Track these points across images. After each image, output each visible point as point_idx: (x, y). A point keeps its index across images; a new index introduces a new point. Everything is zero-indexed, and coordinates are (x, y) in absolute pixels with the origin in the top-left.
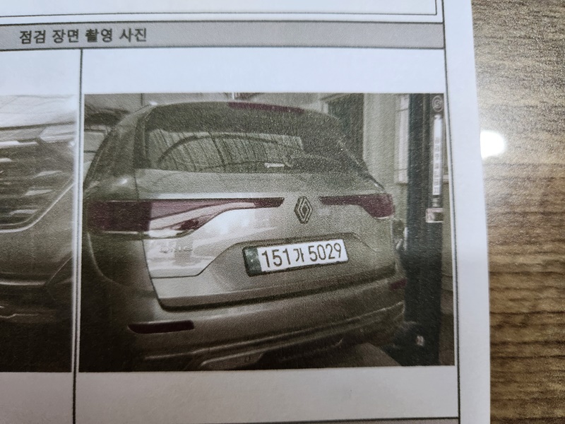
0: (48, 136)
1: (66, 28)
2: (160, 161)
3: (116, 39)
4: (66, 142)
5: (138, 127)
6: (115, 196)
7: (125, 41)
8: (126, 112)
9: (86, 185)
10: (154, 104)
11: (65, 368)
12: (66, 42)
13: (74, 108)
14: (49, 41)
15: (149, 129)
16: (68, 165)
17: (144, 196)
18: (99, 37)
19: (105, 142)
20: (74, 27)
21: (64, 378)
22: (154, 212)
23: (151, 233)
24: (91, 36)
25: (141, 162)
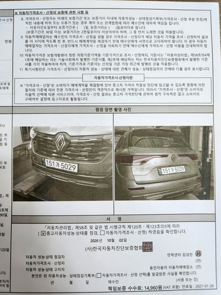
0: (105, 138)
1: (109, 107)
2: (135, 145)
3: (123, 111)
4: (110, 139)
5: (129, 136)
6: (123, 154)
7: (125, 111)
8: (126, 131)
9: (115, 151)
10: (133, 129)
11: (111, 199)
12: (109, 112)
13: (111, 130)
14: (104, 111)
15: (132, 136)
16: (110, 145)
17: (131, 154)
18: (118, 110)
19: (120, 139)
20: (111, 107)
21: (111, 202)
22: (134, 158)
23: (133, 164)
24: (116, 110)
25: (130, 145)
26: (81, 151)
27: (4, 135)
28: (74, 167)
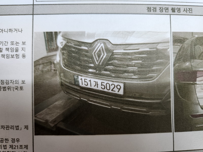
0: (160, 47)
1: (164, 7)
2: (199, 57)
3: (182, 12)
4: (167, 49)
5: (191, 45)
6: (184, 69)
7: (185, 13)
8: (187, 39)
9: (174, 65)
10: (196, 36)
11: (170, 131)
12: (164, 12)
13: (169, 37)
14: (158, 11)
15: (195, 45)
16: (168, 58)
17: (194, 69)
18: (176, 11)
19: (180, 50)
20: (167, 7)
21: (169, 135)
22: (198, 75)
23: (197, 82)
24: (173, 10)
25: (193, 57)
26: (128, 66)
27: (21, 43)
28: (119, 87)
